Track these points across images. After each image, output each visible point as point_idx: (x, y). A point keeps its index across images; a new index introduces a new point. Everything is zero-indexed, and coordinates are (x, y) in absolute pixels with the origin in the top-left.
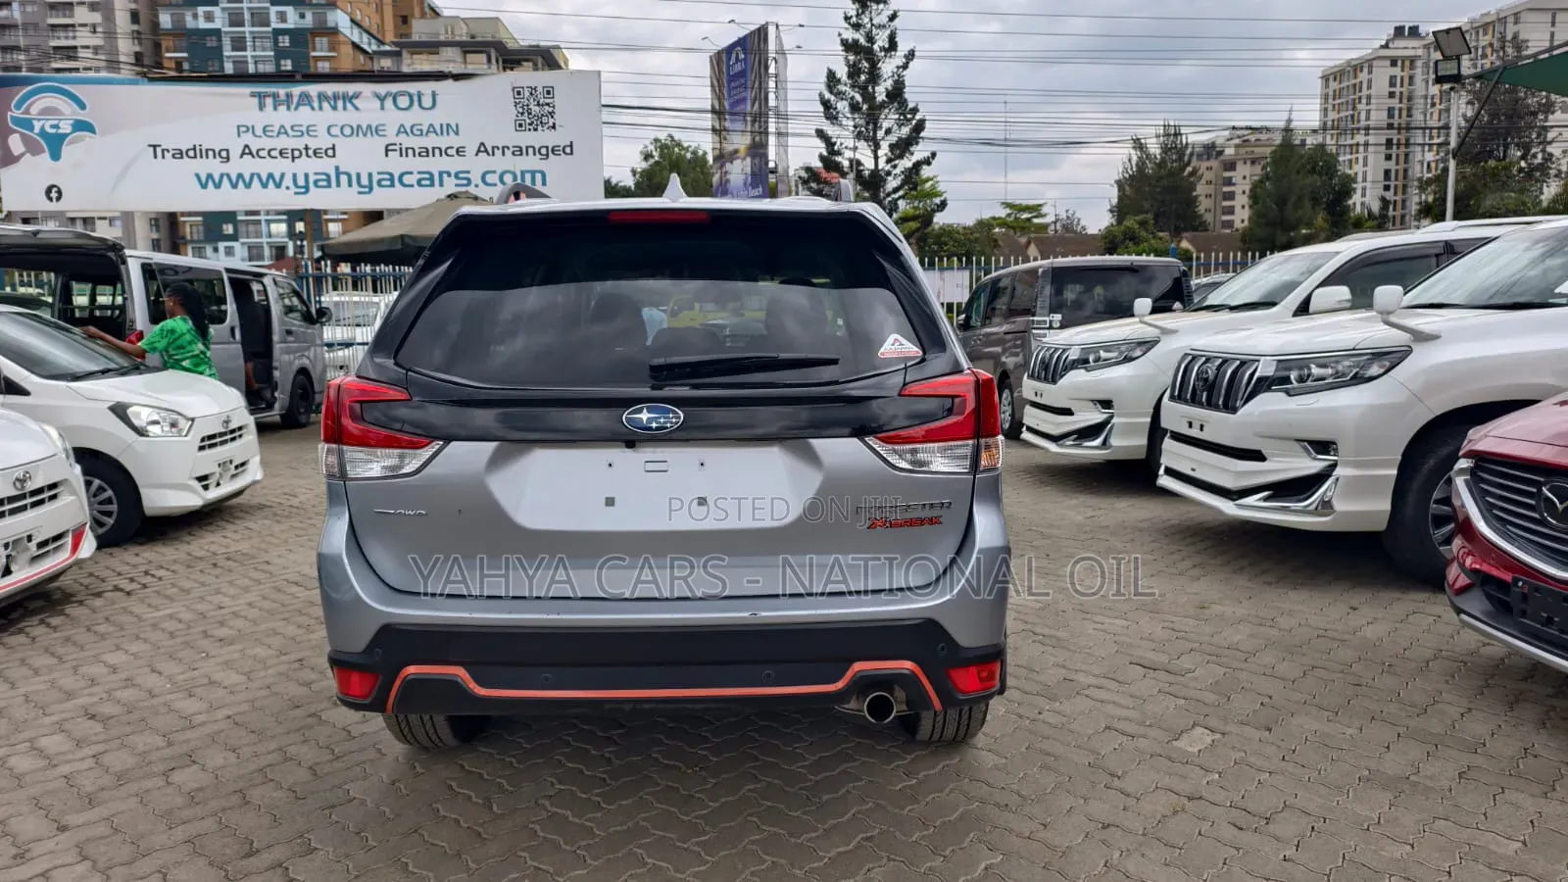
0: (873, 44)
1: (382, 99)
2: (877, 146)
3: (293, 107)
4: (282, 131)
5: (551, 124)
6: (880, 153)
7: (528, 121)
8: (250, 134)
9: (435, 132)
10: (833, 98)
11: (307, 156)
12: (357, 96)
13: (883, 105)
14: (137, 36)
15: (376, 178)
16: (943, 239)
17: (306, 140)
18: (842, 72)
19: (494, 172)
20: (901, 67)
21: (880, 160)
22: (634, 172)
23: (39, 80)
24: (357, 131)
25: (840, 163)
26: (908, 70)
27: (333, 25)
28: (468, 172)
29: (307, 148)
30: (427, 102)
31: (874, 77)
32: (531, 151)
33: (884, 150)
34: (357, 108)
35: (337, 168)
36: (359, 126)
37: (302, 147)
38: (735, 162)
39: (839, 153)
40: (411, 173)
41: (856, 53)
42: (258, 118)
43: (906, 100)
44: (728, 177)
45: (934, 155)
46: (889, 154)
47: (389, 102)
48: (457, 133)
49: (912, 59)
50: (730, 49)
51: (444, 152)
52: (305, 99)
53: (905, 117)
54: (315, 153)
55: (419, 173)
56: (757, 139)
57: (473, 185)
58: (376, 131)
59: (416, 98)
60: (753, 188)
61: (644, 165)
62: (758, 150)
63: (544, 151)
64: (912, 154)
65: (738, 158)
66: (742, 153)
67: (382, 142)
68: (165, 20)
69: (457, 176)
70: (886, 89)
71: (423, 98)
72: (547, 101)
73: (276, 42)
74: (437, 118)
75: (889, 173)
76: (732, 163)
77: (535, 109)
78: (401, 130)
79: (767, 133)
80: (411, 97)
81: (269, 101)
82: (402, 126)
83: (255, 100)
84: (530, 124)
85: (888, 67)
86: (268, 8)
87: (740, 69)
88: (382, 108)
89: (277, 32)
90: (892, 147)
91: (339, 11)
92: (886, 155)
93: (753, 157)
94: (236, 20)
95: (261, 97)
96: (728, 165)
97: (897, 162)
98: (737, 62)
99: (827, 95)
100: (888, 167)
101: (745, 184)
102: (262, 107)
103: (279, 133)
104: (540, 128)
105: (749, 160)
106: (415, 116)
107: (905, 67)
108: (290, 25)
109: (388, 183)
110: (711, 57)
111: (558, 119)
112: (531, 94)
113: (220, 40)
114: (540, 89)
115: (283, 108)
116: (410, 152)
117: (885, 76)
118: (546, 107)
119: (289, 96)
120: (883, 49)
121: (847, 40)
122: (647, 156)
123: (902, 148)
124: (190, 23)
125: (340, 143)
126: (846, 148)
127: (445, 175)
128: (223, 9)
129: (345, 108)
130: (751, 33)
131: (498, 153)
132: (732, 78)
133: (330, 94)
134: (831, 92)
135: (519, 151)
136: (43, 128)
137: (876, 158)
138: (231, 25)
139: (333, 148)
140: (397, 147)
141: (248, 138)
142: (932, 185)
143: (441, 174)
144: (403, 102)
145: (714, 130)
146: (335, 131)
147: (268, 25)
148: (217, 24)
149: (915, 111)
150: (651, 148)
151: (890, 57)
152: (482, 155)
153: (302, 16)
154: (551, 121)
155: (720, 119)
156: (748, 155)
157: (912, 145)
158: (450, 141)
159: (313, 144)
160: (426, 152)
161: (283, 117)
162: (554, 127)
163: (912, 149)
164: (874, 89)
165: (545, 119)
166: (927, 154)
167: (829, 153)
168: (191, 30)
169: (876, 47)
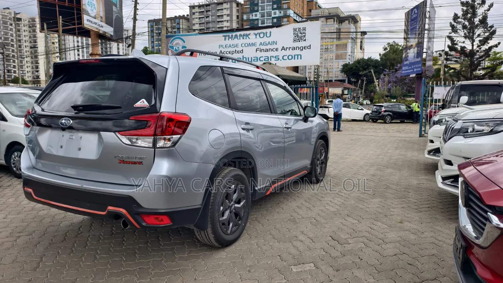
0: (475, 2)
1: (256, 35)
2: (473, 41)
3: (233, 39)
4: (230, 46)
5: (304, 39)
6: (474, 43)
7: (297, 39)
8: (222, 47)
9: (270, 44)
10: (455, 24)
11: (236, 53)
12: (249, 34)
13: (477, 26)
14: (238, 22)
15: (253, 59)
16: (501, 76)
17: (236, 48)
18: (460, 14)
19: (286, 56)
20: (487, 10)
21: (474, 46)
22: (380, 55)
23: (175, 36)
24: (249, 45)
25: (457, 48)
26: (490, 11)
27: (289, 14)
28: (279, 56)
29: (236, 51)
30: (268, 35)
31: (474, 15)
32: (297, 48)
33: (477, 42)
34: (249, 38)
35: (243, 56)
36: (249, 44)
37: (234, 51)
38: (411, 50)
39: (456, 44)
40: (263, 57)
41: (467, 7)
42: (224, 43)
43: (487, 23)
44: (408, 55)
45: (499, 43)
46: (479, 44)
47: (258, 36)
48: (276, 44)
49: (492, 7)
50: (412, 10)
51: (272, 50)
52: (236, 36)
53: (487, 29)
54: (238, 52)
55: (265, 57)
56: (420, 41)
57: (280, 60)
58: (253, 44)
59: (265, 34)
60: (417, 58)
61: (384, 52)
62: (420, 45)
63: (301, 48)
64: (489, 43)
65: (412, 48)
66: (414, 46)
67: (255, 48)
68: (245, 17)
69: (275, 58)
70: (479, 19)
71: (267, 34)
72: (303, 32)
73: (273, 21)
74: (270, 40)
75: (478, 51)
76: (410, 50)
77: (300, 35)
78: (261, 44)
79: (424, 38)
80: (264, 33)
81: (227, 38)
82: (261, 43)
83: (224, 38)
84: (298, 40)
85: (480, 11)
86: (271, 11)
87: (415, 16)
88: (256, 38)
89: (273, 18)
90: (480, 41)
91: (291, 10)
92: (477, 44)
93: (418, 47)
94: (263, 16)
95: (225, 36)
96: (408, 51)
97: (481, 47)
98: (414, 14)
99: (453, 23)
100: (478, 49)
101: (414, 57)
102: (225, 39)
103: (229, 47)
104: (301, 41)
105: (416, 48)
106: (266, 40)
107: (488, 10)
108: (277, 16)
109: (256, 60)
110: (405, 13)
111: (307, 38)
112: (299, 30)
113: (258, 21)
114: (301, 28)
115: (230, 39)
116: (263, 50)
117: (479, 14)
118: (303, 34)
119: (232, 36)
120: (478, 4)
121: (463, 2)
122: (385, 49)
123: (484, 41)
124: (251, 17)
125: (244, 49)
126: (460, 42)
127: (272, 57)
128: (260, 13)
129: (246, 38)
130: (420, 3)
131: (288, 49)
132: (412, 20)
133: (242, 34)
134: (455, 22)
135: (294, 49)
136: (176, 48)
137: (473, 45)
138: (261, 17)
139: (242, 50)
140: (259, 49)
141: (221, 49)
142: (500, 55)
143: (271, 57)
144: (262, 35)
145: (404, 38)
146: (243, 45)
147: (271, 16)
148: (258, 17)
149: (492, 27)
150: (387, 46)
151: (482, 7)
152: (283, 50)
153: (280, 13)
154: (304, 38)
155: (407, 34)
156: (416, 47)
157: (489, 40)
158: (275, 46)
159: (238, 49)
160: (267, 50)
161: (230, 42)
162: (305, 40)
163: (489, 41)
164: (474, 20)
165: (302, 38)
166: (496, 43)
167: (452, 44)
168: (251, 19)
169: (476, 3)
